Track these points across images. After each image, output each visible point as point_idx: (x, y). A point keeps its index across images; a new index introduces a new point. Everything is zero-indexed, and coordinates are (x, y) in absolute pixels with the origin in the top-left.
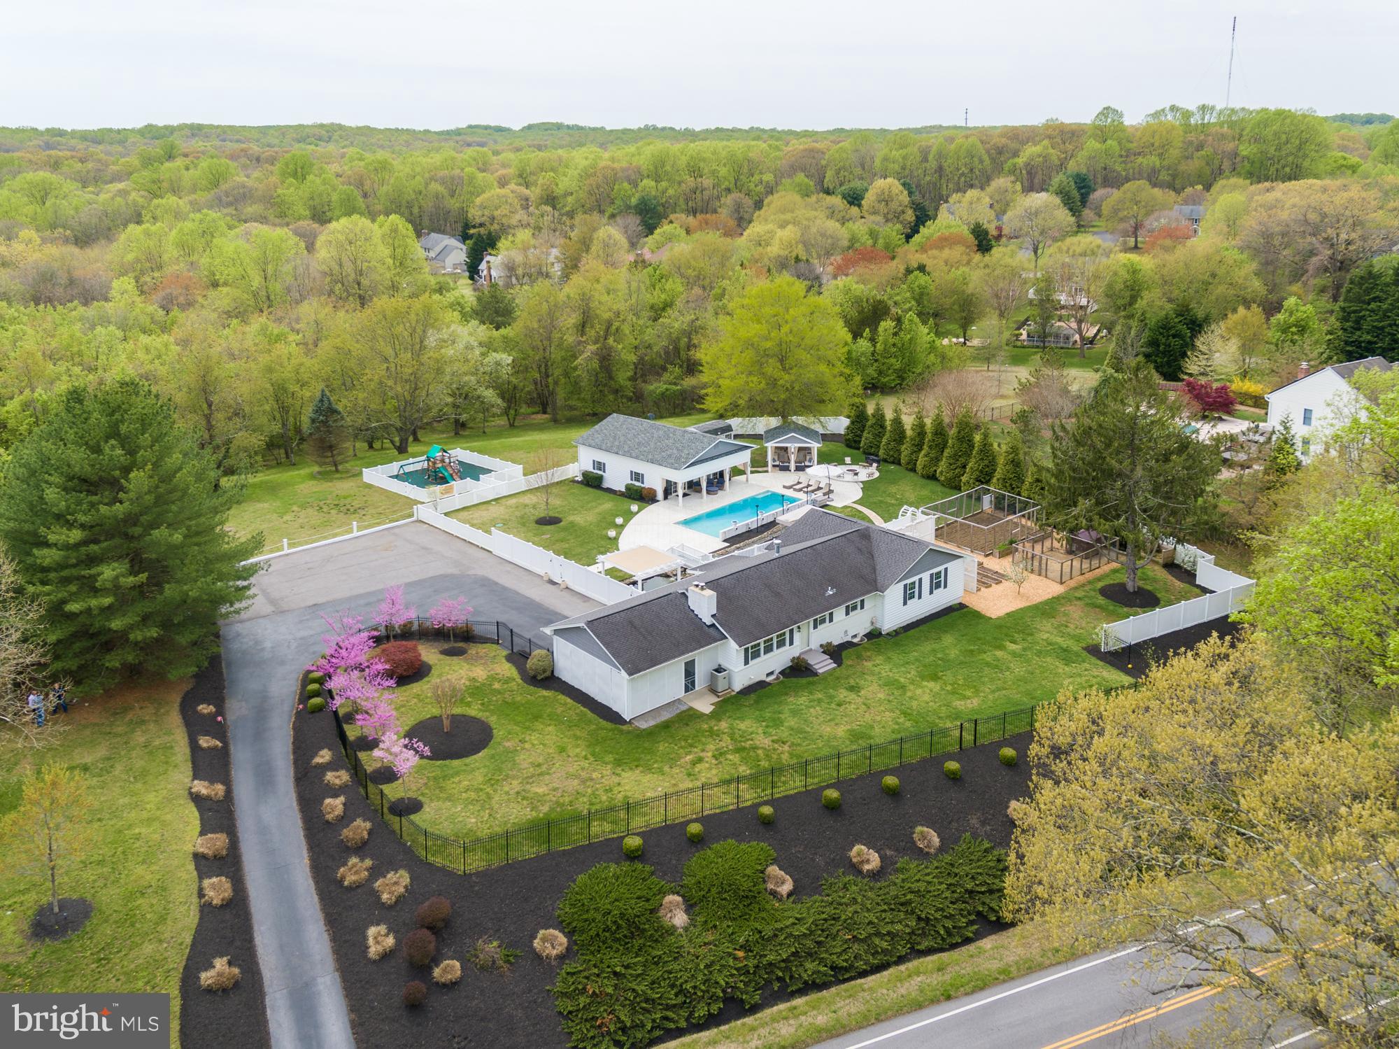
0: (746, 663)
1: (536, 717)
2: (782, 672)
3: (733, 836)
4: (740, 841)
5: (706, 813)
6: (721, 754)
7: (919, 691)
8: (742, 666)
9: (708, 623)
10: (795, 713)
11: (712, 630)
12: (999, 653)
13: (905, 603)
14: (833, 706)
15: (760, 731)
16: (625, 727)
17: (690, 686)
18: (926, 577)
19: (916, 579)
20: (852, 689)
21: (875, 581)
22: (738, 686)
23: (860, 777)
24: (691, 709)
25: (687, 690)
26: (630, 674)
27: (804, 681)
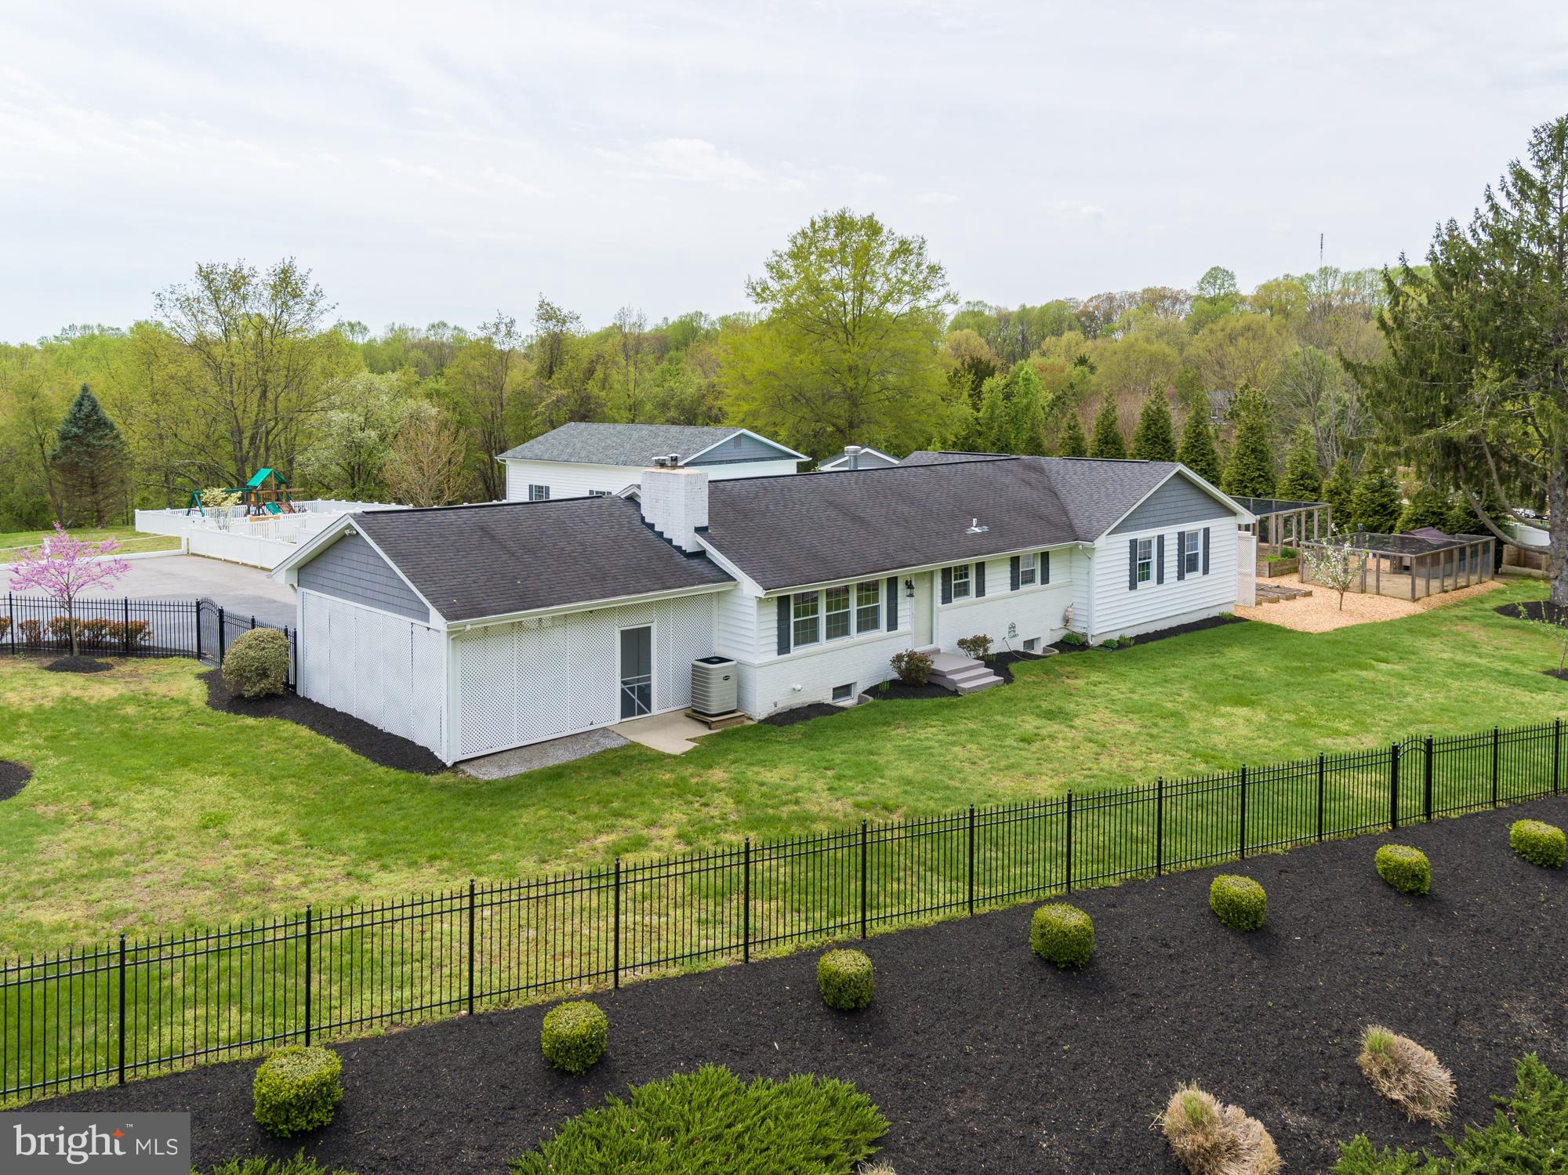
0: (783, 648)
2: (873, 691)
3: (724, 1052)
4: (747, 1074)
5: (627, 978)
6: (703, 831)
7: (1219, 722)
8: (773, 656)
9: (689, 548)
10: (910, 754)
11: (695, 563)
12: (1363, 673)
13: (1133, 586)
14: (1010, 741)
15: (820, 785)
17: (635, 700)
18: (1171, 533)
19: (1151, 534)
20: (1050, 715)
22: (761, 706)
23: (1131, 886)
24: (635, 745)
25: (628, 709)
26: (448, 617)
27: (928, 702)
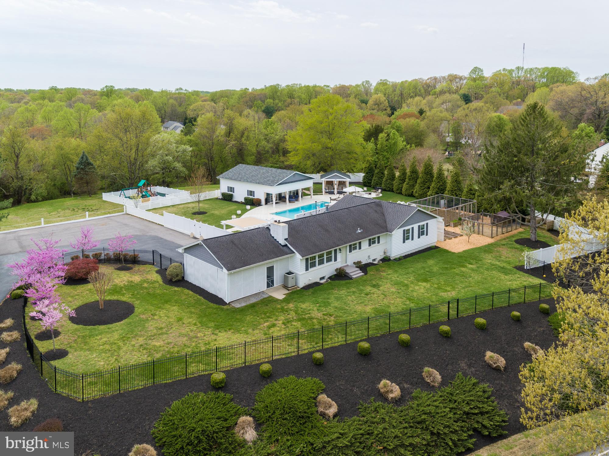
0: (307, 269)
1: (166, 302)
2: (330, 278)
3: (294, 373)
4: (298, 377)
5: (275, 358)
6: (288, 322)
7: (417, 288)
8: (305, 272)
9: (283, 244)
10: (337, 299)
11: (285, 248)
12: (463, 269)
13: (404, 242)
14: (363, 295)
15: (315, 309)
16: (225, 307)
17: (270, 283)
18: (416, 226)
19: (410, 227)
20: (374, 286)
21: (386, 227)
22: (301, 284)
23: (383, 336)
24: (271, 297)
25: (268, 286)
26: (228, 270)
27: (344, 282)
